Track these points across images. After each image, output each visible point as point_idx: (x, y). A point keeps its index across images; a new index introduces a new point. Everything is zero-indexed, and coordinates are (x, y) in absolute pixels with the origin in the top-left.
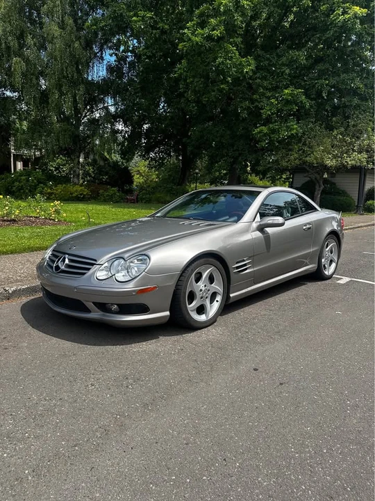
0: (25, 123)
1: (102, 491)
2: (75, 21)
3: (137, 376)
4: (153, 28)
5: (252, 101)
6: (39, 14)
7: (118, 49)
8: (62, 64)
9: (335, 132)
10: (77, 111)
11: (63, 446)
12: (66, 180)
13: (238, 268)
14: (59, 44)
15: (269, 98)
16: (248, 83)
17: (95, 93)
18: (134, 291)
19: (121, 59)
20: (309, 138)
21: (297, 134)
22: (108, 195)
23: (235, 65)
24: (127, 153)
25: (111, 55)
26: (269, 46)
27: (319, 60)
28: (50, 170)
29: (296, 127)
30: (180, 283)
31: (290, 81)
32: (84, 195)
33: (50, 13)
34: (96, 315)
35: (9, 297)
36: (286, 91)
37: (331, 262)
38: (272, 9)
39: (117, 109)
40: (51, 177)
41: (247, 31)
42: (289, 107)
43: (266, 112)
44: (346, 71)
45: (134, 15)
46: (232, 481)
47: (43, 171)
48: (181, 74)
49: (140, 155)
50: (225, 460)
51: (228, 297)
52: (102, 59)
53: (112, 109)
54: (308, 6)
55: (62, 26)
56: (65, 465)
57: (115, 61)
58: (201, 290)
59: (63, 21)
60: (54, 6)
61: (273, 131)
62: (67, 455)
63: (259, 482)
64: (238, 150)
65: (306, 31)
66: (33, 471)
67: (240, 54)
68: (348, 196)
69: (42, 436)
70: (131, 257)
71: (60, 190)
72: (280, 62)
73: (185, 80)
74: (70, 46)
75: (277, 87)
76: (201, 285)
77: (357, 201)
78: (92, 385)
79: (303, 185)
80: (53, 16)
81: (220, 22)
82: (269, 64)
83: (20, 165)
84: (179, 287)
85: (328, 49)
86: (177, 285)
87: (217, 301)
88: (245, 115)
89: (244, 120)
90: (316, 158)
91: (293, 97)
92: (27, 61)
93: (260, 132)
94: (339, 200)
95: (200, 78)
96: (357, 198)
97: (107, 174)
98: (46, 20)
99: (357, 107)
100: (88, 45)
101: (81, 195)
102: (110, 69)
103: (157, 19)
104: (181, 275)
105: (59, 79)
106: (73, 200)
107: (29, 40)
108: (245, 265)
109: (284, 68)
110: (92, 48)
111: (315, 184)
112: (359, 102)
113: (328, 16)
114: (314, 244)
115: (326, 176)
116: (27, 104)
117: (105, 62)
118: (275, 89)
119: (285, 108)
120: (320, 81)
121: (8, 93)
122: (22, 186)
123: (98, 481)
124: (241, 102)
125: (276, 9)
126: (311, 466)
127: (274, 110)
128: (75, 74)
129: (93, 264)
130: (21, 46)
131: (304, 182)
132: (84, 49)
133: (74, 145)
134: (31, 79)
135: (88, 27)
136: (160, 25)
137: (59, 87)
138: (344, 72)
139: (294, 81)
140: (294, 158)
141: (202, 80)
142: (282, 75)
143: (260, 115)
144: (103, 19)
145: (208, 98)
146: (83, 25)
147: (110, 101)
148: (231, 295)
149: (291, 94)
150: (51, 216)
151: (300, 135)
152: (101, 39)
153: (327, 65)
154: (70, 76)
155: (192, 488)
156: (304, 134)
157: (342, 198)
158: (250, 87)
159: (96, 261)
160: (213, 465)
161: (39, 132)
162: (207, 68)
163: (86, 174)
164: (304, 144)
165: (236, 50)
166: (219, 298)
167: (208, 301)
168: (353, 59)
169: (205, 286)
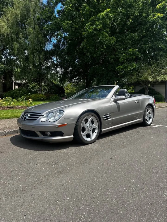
0: (19, 69)
1: (35, 203)
2: (39, 27)
3: (57, 161)
4: (72, 27)
5: (115, 55)
6: (25, 25)
7: (57, 37)
8: (34, 44)
9: (152, 66)
10: (41, 63)
11: (20, 187)
12: (36, 92)
13: (105, 117)
14: (33, 36)
15: (122, 54)
16: (113, 48)
17: (48, 55)
18: (57, 126)
19: (59, 41)
20: (141, 69)
21: (136, 68)
22: (54, 98)
23: (107, 40)
24: (62, 81)
25: (55, 40)
26: (122, 32)
27: (144, 37)
28: (29, 88)
29: (135, 65)
30: (78, 123)
31: (132, 46)
32: (44, 98)
33: (29, 24)
34: (41, 137)
35: (6, 134)
36: (130, 50)
37: (150, 118)
38: (122, 17)
39: (57, 62)
40: (29, 91)
41: (112, 27)
42: (131, 57)
43: (121, 60)
44: (156, 41)
45: (64, 23)
46: (95, 200)
47: (27, 89)
48: (84, 45)
49: (68, 81)
50: (93, 192)
51: (101, 131)
52: (51, 41)
53: (55, 62)
54: (137, 15)
55: (34, 29)
56: (20, 194)
57: (56, 42)
58: (88, 127)
59: (34, 27)
60: (31, 21)
61: (125, 67)
62: (22, 190)
63: (107, 201)
64: (110, 76)
65: (137, 25)
66: (6, 196)
67: (109, 36)
68: (161, 95)
69: (12, 183)
70: (56, 112)
71: (33, 96)
72: (127, 39)
73: (86, 48)
74: (37, 37)
75: (126, 49)
76: (88, 124)
77: (164, 97)
78: (37, 165)
79: (140, 90)
80: (30, 25)
81: (100, 23)
82: (122, 39)
83: (16, 87)
84: (78, 125)
85: (147, 32)
86: (76, 124)
87: (96, 132)
88: (112, 61)
89: (112, 63)
90: (144, 78)
91: (133, 52)
92: (20, 44)
93: (119, 68)
94: (157, 96)
95: (92, 46)
96: (164, 95)
97: (53, 89)
98: (27, 27)
99: (162, 55)
100: (45, 36)
101: (42, 98)
102: (54, 45)
103: (74, 24)
104: (78, 119)
105: (33, 50)
106: (39, 100)
107: (21, 35)
108: (108, 117)
109: (129, 41)
110: (47, 37)
111: (145, 90)
112: (163, 53)
113: (146, 18)
114: (141, 109)
115: (149, 86)
116: (20, 61)
117: (52, 43)
118: (125, 50)
119: (130, 57)
120: (144, 46)
121: (12, 57)
122: (17, 95)
123: (34, 199)
124: (110, 56)
125: (124, 17)
126: (133, 195)
127: (125, 58)
128: (40, 48)
129: (39, 116)
130: (17, 38)
131: (140, 89)
132: (43, 38)
133: (39, 77)
134: (21, 51)
135: (45, 29)
136: (75, 26)
137: (33, 53)
138: (155, 41)
139: (133, 45)
140: (134, 78)
141: (93, 47)
142: (128, 43)
143: (119, 61)
144: (51, 25)
145: (96, 55)
146: (43, 28)
147: (54, 59)
148: (102, 130)
149: (132, 51)
150: (28, 105)
151: (137, 68)
152: (50, 33)
153: (147, 39)
154: (37, 49)
155: (76, 202)
156: (138, 68)
157: (158, 96)
158: (114, 49)
159: (41, 114)
160: (87, 194)
161: (25, 72)
162: (95, 42)
163: (45, 90)
164: (139, 72)
165: (107, 34)
166: (96, 131)
167: (91, 132)
168: (159, 35)
169: (90, 125)
